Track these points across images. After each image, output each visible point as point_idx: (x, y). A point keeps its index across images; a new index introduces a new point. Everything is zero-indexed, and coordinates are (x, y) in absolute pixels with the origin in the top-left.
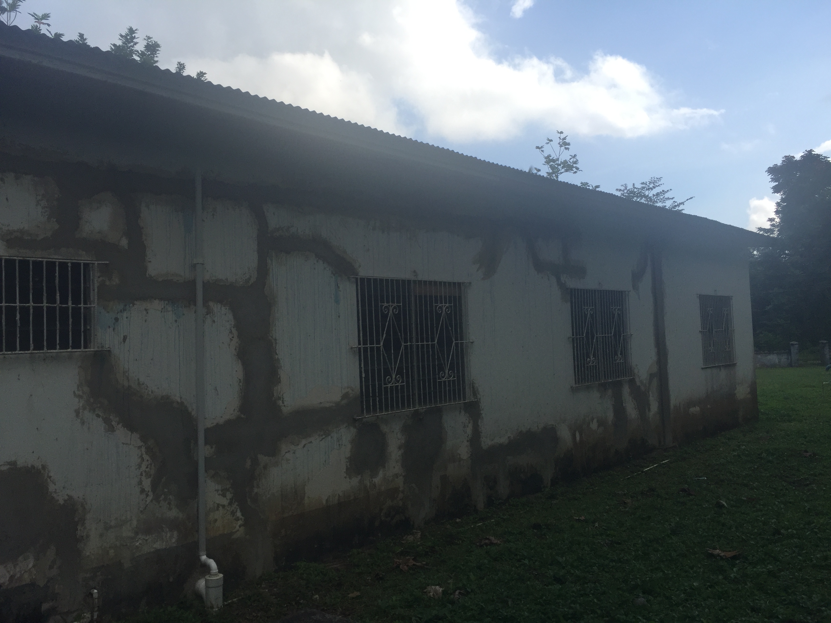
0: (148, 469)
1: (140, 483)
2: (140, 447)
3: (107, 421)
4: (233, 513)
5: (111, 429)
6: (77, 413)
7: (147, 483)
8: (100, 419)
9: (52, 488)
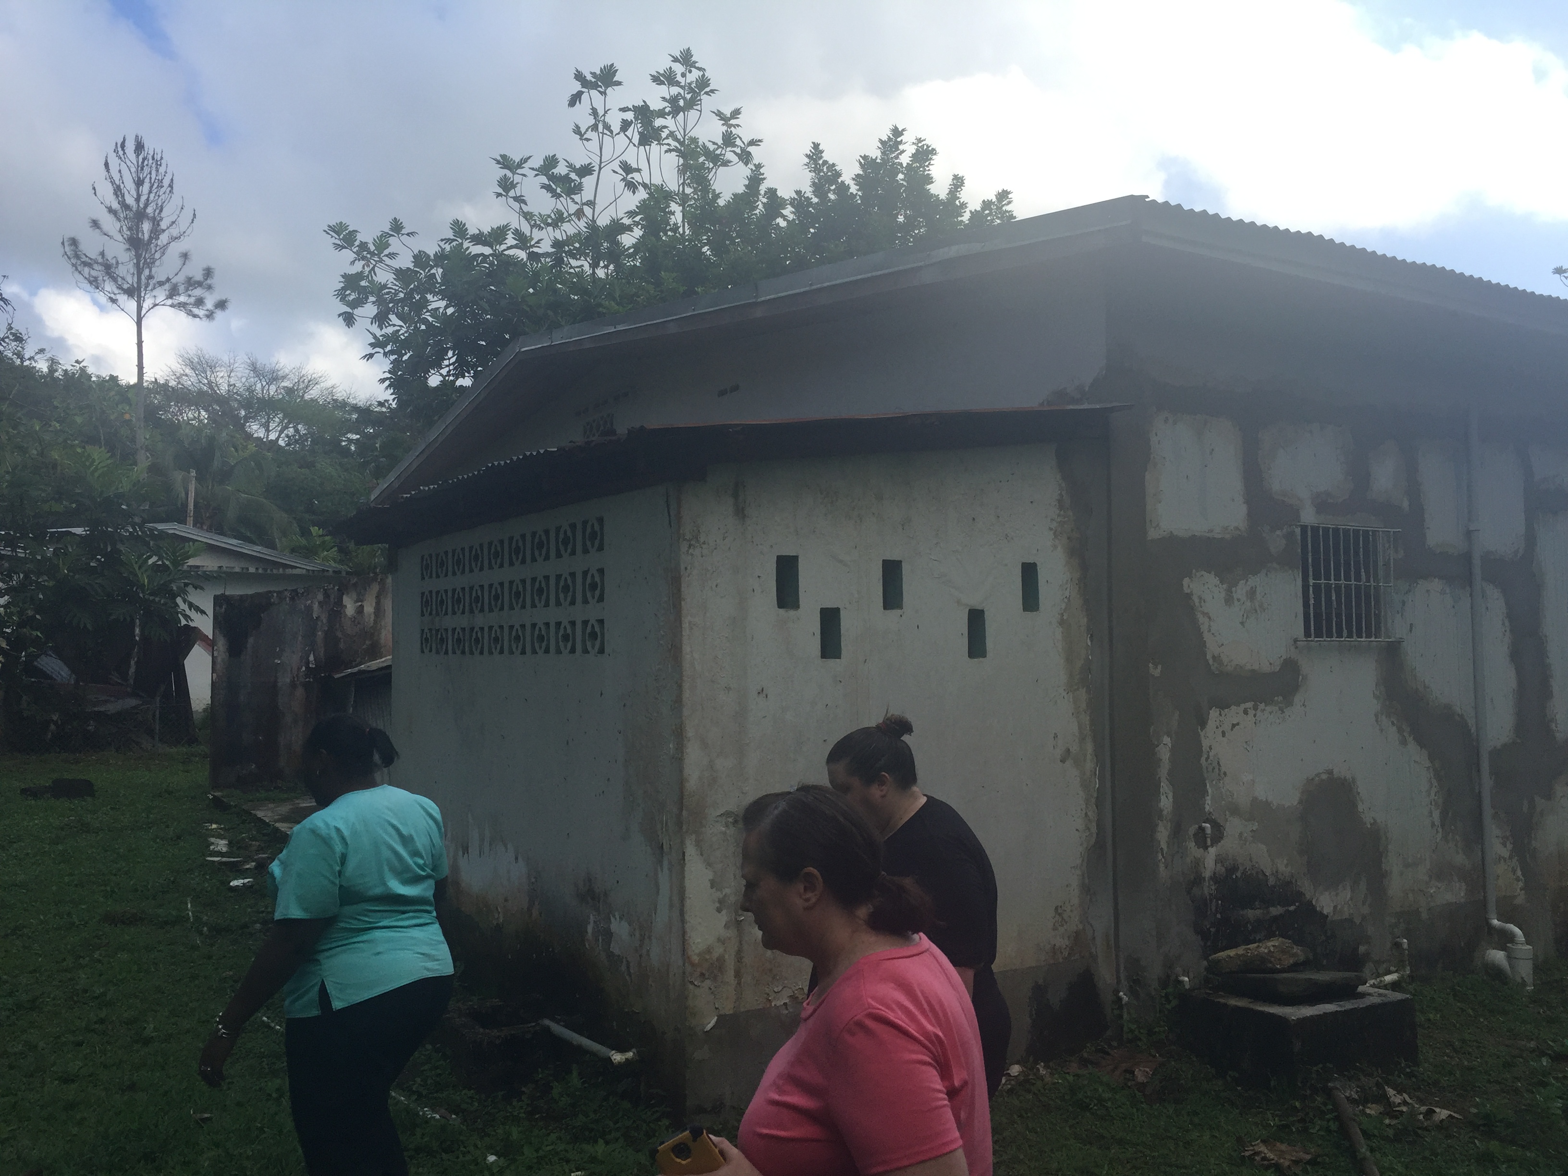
0: (1436, 797)
1: (1431, 813)
2: (1428, 768)
3: (1400, 730)
4: (1514, 871)
5: (1404, 742)
6: (1376, 716)
7: (1436, 815)
8: (1395, 728)
9: (1360, 807)
